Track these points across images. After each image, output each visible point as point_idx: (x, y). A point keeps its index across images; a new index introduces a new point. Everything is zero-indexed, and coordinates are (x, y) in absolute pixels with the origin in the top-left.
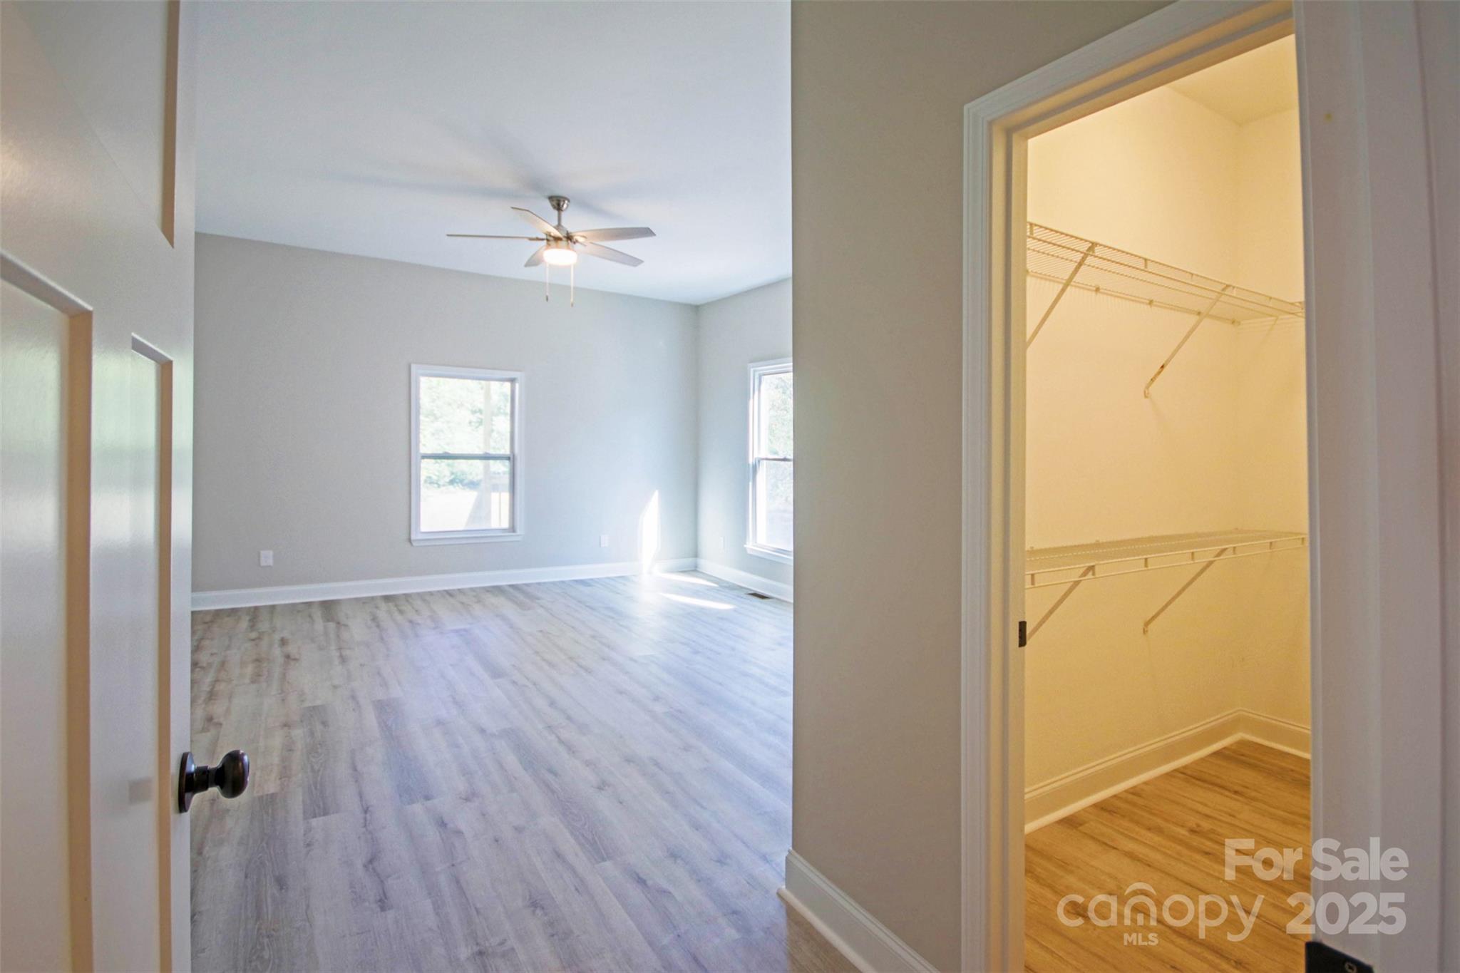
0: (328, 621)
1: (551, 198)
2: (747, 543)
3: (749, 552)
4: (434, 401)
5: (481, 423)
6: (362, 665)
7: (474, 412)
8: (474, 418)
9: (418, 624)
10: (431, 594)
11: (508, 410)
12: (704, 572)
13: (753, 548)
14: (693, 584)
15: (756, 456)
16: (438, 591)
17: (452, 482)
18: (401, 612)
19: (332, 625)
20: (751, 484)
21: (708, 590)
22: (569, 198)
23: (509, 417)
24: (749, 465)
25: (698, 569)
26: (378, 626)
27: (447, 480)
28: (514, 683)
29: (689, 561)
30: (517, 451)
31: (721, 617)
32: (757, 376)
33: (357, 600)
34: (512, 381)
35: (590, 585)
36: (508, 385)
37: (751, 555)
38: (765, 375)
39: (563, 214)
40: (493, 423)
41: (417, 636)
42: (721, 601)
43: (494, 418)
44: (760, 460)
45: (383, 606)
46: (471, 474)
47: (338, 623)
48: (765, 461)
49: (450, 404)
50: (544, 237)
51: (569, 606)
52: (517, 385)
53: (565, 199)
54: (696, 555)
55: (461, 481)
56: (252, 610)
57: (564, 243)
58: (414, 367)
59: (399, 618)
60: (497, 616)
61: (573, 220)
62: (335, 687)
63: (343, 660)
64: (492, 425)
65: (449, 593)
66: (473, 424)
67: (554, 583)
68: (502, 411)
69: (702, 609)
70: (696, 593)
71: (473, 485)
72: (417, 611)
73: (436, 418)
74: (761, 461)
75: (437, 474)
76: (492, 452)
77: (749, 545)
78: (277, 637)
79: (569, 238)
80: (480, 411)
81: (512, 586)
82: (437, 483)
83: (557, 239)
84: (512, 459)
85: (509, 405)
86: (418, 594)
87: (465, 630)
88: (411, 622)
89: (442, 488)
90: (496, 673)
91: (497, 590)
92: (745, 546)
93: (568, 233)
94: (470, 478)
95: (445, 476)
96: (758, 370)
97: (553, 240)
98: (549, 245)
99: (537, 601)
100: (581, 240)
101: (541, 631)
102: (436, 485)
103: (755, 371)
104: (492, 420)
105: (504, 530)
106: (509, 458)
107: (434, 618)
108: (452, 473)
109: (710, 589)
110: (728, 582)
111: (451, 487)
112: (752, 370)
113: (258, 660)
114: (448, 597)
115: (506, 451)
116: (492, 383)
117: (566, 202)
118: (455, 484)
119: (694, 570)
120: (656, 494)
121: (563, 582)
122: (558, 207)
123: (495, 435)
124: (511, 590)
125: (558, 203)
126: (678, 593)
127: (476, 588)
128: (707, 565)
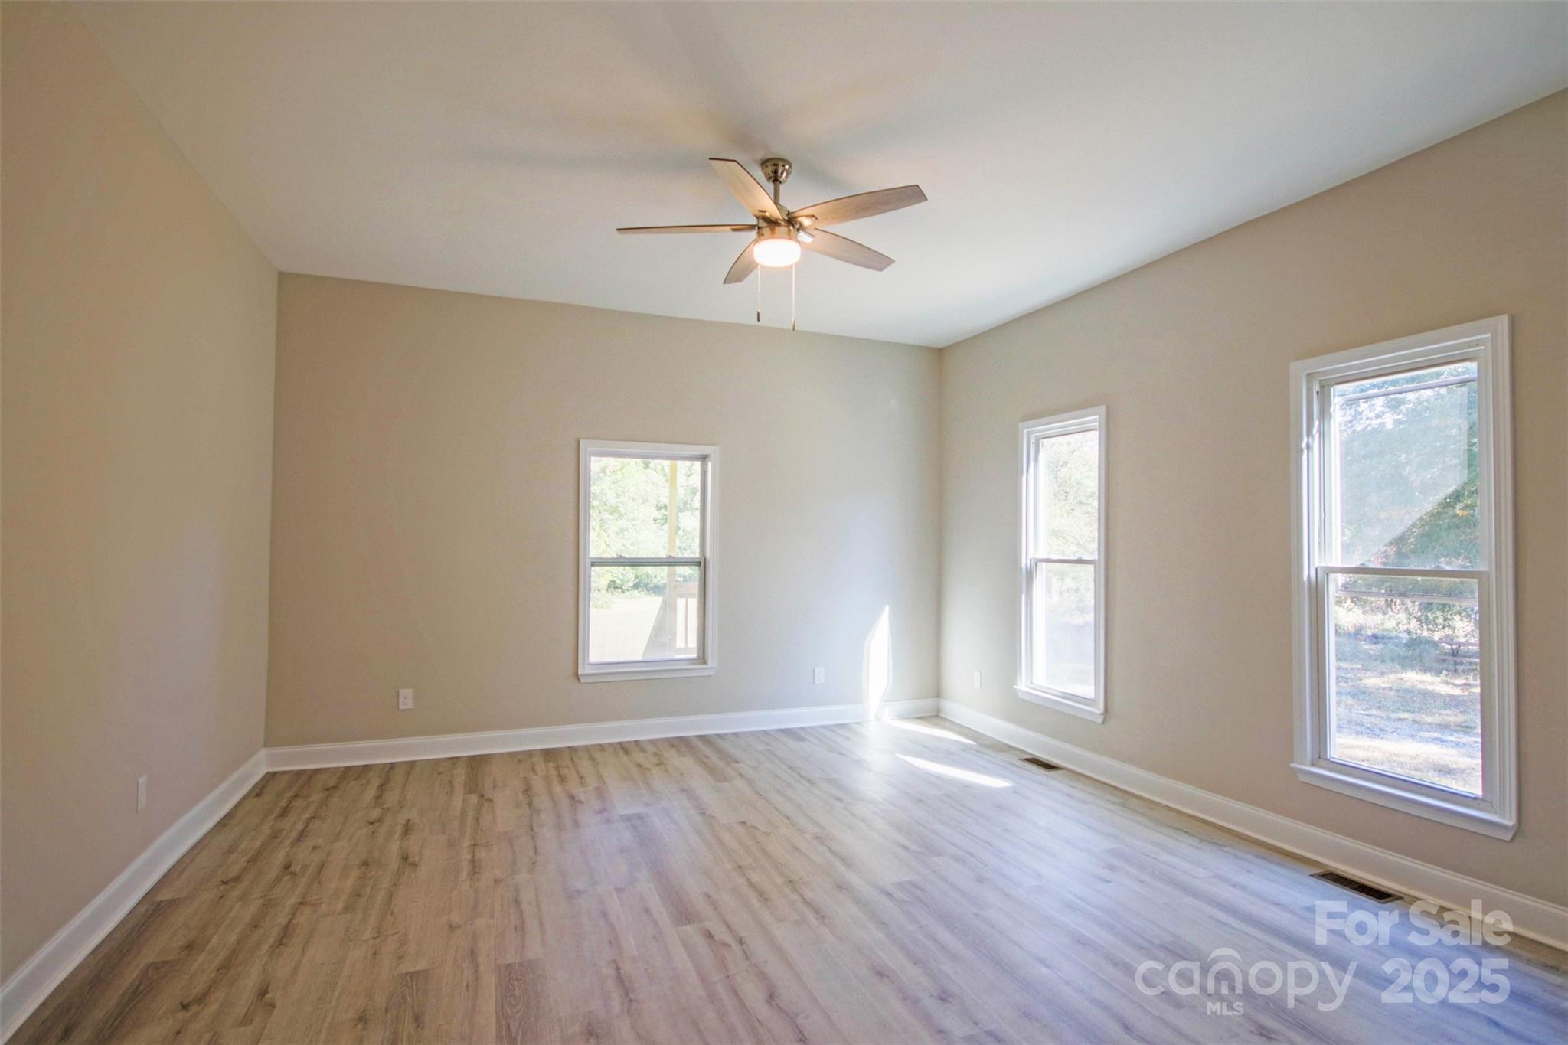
0: (471, 792)
1: (764, 163)
2: (1018, 683)
3: (1021, 696)
4: (618, 496)
5: (665, 519)
6: (497, 881)
7: (659, 508)
8: (658, 515)
9: (580, 802)
10: (601, 748)
11: (697, 504)
12: (950, 718)
13: (1027, 689)
14: (940, 739)
15: (1031, 556)
16: (611, 745)
17: (636, 587)
18: (562, 779)
19: (473, 799)
20: (1023, 596)
21: (964, 751)
22: (790, 160)
23: (698, 513)
24: (1021, 568)
25: (940, 714)
26: (530, 804)
27: (631, 584)
28: (709, 936)
29: (928, 703)
30: (708, 555)
31: (997, 803)
32: (1032, 440)
33: (512, 755)
34: (704, 458)
35: (802, 739)
36: (698, 464)
37: (1023, 700)
38: (1044, 438)
39: (782, 187)
40: (679, 520)
41: (576, 824)
42: (987, 771)
43: (680, 514)
44: (1037, 562)
45: (541, 766)
46: (656, 576)
47: (482, 796)
48: (1044, 564)
49: (634, 500)
50: (754, 222)
51: (776, 776)
52: (709, 464)
53: (786, 162)
54: (938, 693)
55: (646, 586)
56: (387, 768)
57: (782, 229)
58: (582, 443)
59: (558, 789)
60: (683, 790)
61: (797, 196)
62: (452, 928)
63: (475, 867)
64: (679, 522)
65: (623, 748)
66: (658, 522)
67: (753, 734)
68: (688, 506)
69: (966, 787)
70: (947, 755)
71: (656, 590)
72: (581, 778)
73: (621, 516)
74: (1039, 564)
75: (621, 577)
76: (679, 555)
77: (1022, 686)
78: (402, 819)
79: (791, 221)
80: (665, 507)
81: (702, 738)
82: (621, 588)
83: (772, 223)
84: (702, 564)
85: (698, 497)
86: (586, 748)
87: (640, 817)
88: (572, 797)
89: (627, 593)
90: (684, 914)
91: (682, 744)
92: (1015, 687)
93: (789, 213)
94: (655, 581)
95: (629, 580)
96: (1034, 432)
97: (767, 225)
98: (760, 234)
99: (735, 765)
100: (806, 222)
101: (744, 823)
102: (620, 590)
103: (1029, 434)
104: (678, 517)
105: (691, 661)
106: (699, 564)
107: (601, 793)
108: (636, 577)
109: (966, 748)
110: (988, 738)
111: (636, 592)
112: (1025, 431)
113: (365, 863)
114: (621, 753)
115: (697, 555)
116: (679, 463)
117: (787, 167)
118: (640, 589)
119: (935, 716)
120: (887, 608)
121: (766, 732)
122: (775, 179)
123: (681, 532)
124: (700, 745)
125: (774, 170)
126: (921, 756)
127: (657, 740)
128: (957, 709)
